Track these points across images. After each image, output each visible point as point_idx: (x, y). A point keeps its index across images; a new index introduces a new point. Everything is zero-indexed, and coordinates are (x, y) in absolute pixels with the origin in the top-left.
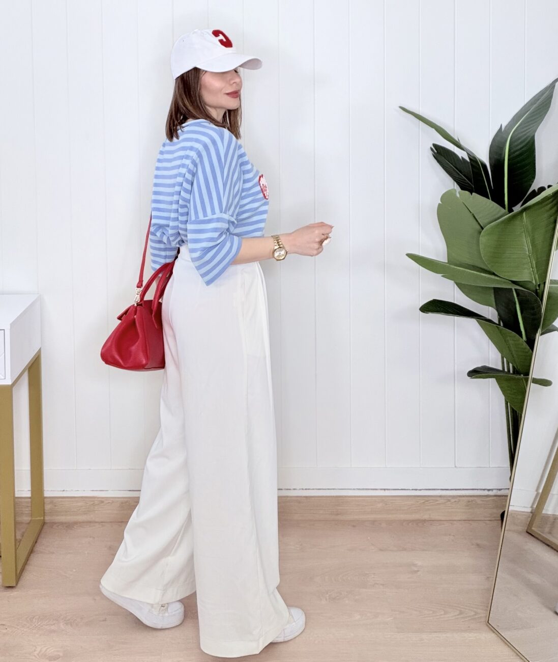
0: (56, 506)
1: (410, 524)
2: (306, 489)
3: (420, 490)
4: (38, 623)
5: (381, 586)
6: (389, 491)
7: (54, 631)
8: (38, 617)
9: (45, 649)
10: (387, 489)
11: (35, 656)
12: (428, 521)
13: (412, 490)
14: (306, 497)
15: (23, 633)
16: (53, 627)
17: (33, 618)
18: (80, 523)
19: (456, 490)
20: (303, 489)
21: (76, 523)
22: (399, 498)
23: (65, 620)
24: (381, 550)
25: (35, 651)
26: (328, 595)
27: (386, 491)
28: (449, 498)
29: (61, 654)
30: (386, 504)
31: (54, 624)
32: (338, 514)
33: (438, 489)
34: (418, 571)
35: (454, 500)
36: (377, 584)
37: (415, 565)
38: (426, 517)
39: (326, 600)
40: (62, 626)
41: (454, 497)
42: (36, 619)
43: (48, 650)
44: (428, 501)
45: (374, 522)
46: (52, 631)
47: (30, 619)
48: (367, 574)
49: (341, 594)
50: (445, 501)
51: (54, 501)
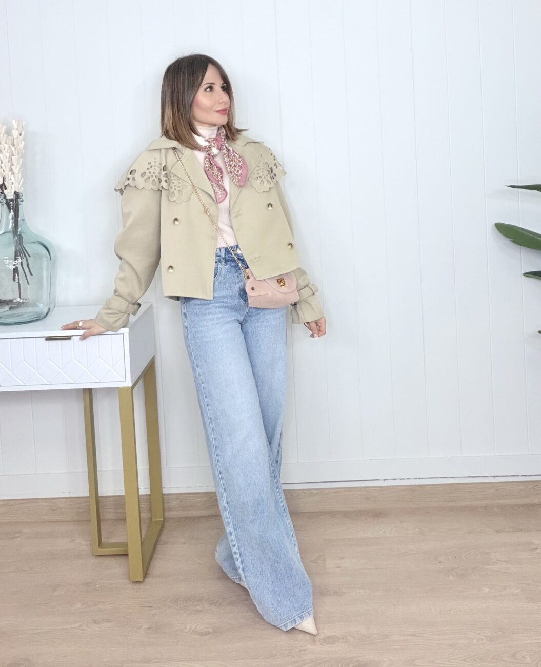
0: (182, 502)
1: (521, 508)
2: (419, 478)
3: (529, 476)
4: (183, 604)
5: (504, 563)
7: (200, 611)
8: (182, 599)
9: (194, 626)
10: (497, 476)
11: (186, 633)
12: (538, 505)
13: (522, 476)
14: (420, 486)
15: (171, 614)
16: (198, 608)
17: (178, 600)
18: (205, 516)
20: (416, 478)
21: (202, 517)
22: (509, 484)
23: (208, 601)
24: (497, 531)
25: (185, 628)
26: (454, 572)
27: (496, 477)
29: (211, 630)
31: (199, 605)
32: (451, 501)
34: (537, 549)
36: (499, 561)
38: (536, 501)
39: (453, 576)
40: (206, 606)
42: (180, 601)
43: (198, 627)
45: (485, 508)
46: (198, 611)
47: (175, 601)
48: (489, 553)
49: (467, 571)
51: (180, 497)
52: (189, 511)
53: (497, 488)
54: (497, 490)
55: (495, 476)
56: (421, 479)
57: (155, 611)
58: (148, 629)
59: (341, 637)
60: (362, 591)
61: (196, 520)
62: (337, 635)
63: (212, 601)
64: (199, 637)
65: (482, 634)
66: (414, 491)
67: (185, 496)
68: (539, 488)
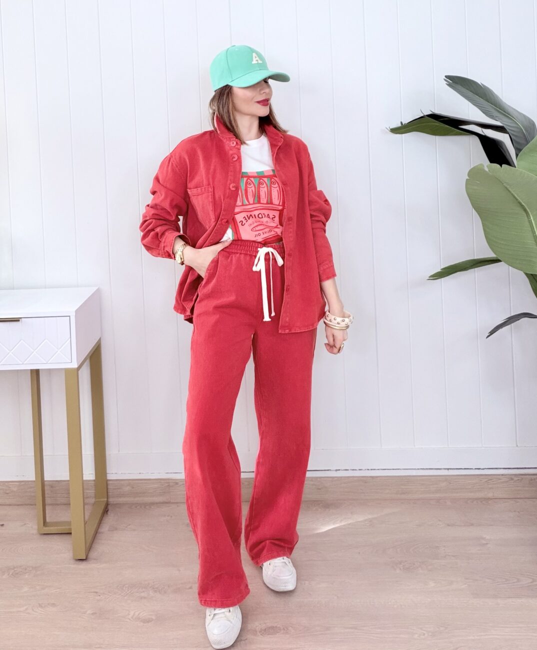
0: (133, 488)
1: (475, 502)
2: (371, 470)
3: (483, 469)
4: (128, 591)
5: (453, 558)
6: (452, 470)
7: (145, 598)
8: (127, 585)
9: (137, 613)
11: (129, 619)
12: (491, 499)
13: (475, 469)
14: (372, 477)
15: (115, 600)
16: (143, 594)
17: (123, 586)
18: (157, 503)
19: (518, 468)
20: (368, 470)
21: (153, 504)
22: (463, 477)
23: (153, 588)
24: (449, 525)
25: (129, 614)
26: (402, 566)
27: (450, 470)
28: (513, 477)
29: (154, 617)
30: (451, 483)
31: (144, 592)
32: (404, 493)
33: (501, 468)
34: (487, 544)
35: (517, 479)
36: (449, 555)
37: (484, 539)
38: (490, 495)
39: (400, 569)
40: (151, 593)
41: (516, 475)
43: (141, 614)
44: (491, 480)
45: (438, 500)
46: (142, 598)
47: (120, 587)
48: (438, 547)
49: (414, 564)
50: (508, 479)
51: (132, 483)
52: (140, 497)
53: (451, 481)
55: (448, 469)
56: (373, 471)
57: (101, 596)
58: (92, 614)
59: (282, 628)
61: (147, 507)
62: (279, 626)
63: (157, 588)
64: (142, 624)
66: (366, 483)
67: (137, 482)
68: (493, 481)
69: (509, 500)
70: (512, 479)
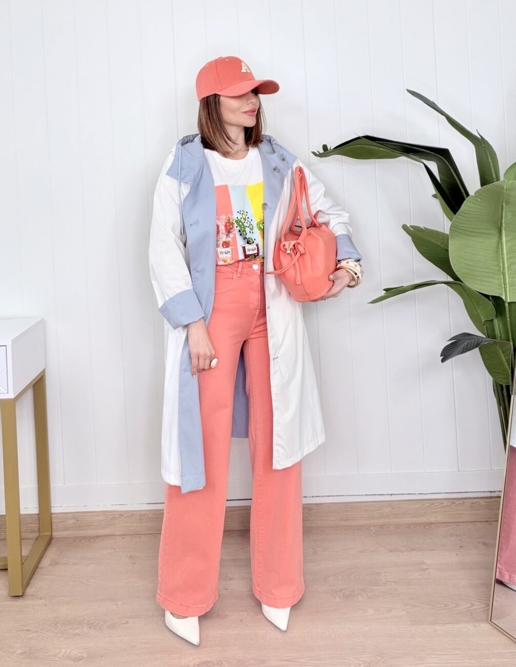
0: (78, 521)
1: (417, 527)
2: (316, 497)
3: (426, 494)
4: (62, 627)
5: (393, 584)
6: (395, 496)
7: (78, 635)
8: (61, 622)
9: (69, 651)
10: (394, 494)
11: (59, 658)
12: (434, 523)
13: (418, 494)
14: (316, 504)
15: (47, 638)
16: (77, 631)
17: (58, 623)
18: (102, 536)
20: (313, 497)
21: (98, 537)
22: (406, 502)
23: (88, 625)
24: (391, 551)
25: (60, 653)
26: (342, 594)
27: (393, 496)
28: (454, 501)
29: (85, 655)
31: (78, 628)
32: (347, 520)
33: (442, 493)
34: (428, 569)
35: (459, 502)
36: (389, 582)
37: (424, 564)
38: (433, 520)
39: (340, 597)
40: (85, 629)
41: (458, 499)
42: (60, 624)
43: (72, 652)
44: (434, 504)
45: (382, 526)
46: (75, 635)
47: (54, 624)
48: (379, 573)
49: (354, 592)
50: (450, 504)
51: (76, 516)
52: (84, 530)
53: (394, 507)
54: (394, 509)
55: (391, 495)
56: (318, 498)
57: (33, 634)
58: (22, 654)
59: (216, 663)
60: (245, 613)
61: (92, 540)
62: (212, 660)
63: (91, 624)
64: (72, 662)
65: (360, 659)
66: (310, 510)
67: (81, 514)
68: (435, 506)
69: (451, 524)
70: (454, 503)
